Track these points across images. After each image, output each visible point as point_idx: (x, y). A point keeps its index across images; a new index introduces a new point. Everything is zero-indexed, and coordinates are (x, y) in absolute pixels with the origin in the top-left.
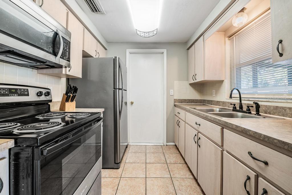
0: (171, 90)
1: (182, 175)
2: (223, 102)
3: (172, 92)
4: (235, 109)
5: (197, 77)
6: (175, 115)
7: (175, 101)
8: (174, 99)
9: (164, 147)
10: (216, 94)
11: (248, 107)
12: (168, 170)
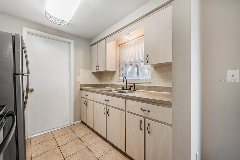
0: (77, 77)
1: (94, 141)
2: (115, 85)
3: (78, 78)
4: (123, 89)
5: (99, 68)
6: (81, 97)
7: (81, 85)
8: (80, 85)
9: (72, 127)
10: (111, 80)
11: (130, 87)
12: (82, 142)
